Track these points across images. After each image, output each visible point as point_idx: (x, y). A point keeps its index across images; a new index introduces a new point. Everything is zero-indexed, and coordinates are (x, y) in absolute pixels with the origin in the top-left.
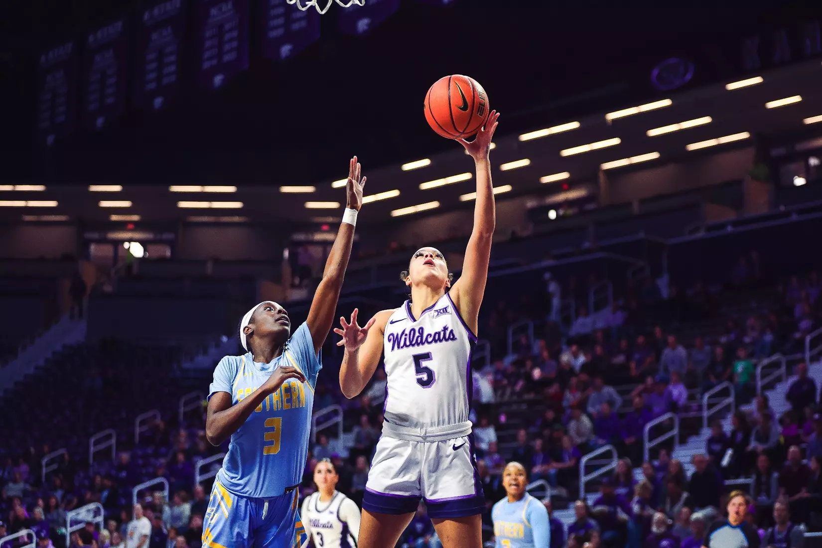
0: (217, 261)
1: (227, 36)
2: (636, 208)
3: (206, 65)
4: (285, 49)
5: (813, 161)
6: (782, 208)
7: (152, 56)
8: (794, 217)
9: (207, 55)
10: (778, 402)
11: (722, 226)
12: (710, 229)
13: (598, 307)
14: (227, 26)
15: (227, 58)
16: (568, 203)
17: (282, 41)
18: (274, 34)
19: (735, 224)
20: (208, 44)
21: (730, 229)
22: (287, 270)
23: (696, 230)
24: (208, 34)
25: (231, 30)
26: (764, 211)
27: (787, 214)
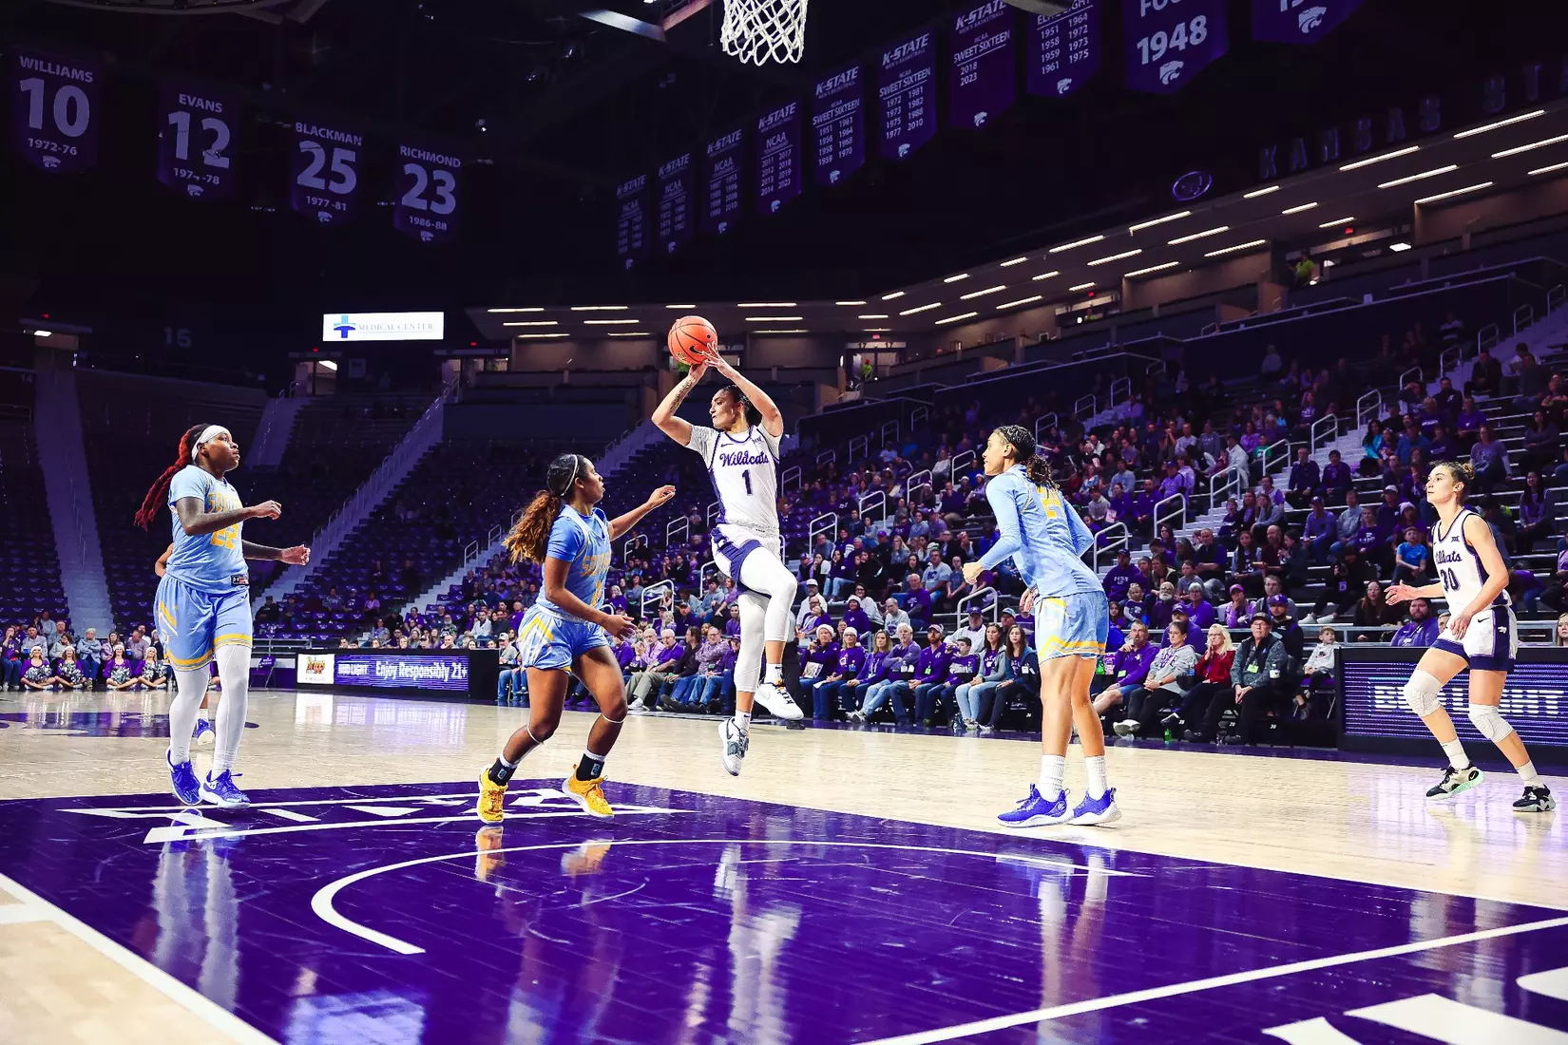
0: (780, 369)
1: (782, 165)
2: (1156, 312)
3: (764, 192)
4: (835, 175)
5: (1328, 263)
6: (1294, 308)
7: (716, 186)
8: (1306, 315)
9: (764, 182)
10: (1282, 483)
11: (1236, 325)
12: (1223, 328)
13: (1118, 401)
14: (782, 156)
15: (782, 185)
16: (1095, 309)
17: (831, 167)
18: (823, 161)
19: (1247, 323)
20: (765, 172)
21: (1242, 327)
22: (842, 375)
23: (1213, 329)
24: (765, 163)
25: (786, 159)
26: (1277, 310)
27: (1299, 313)
